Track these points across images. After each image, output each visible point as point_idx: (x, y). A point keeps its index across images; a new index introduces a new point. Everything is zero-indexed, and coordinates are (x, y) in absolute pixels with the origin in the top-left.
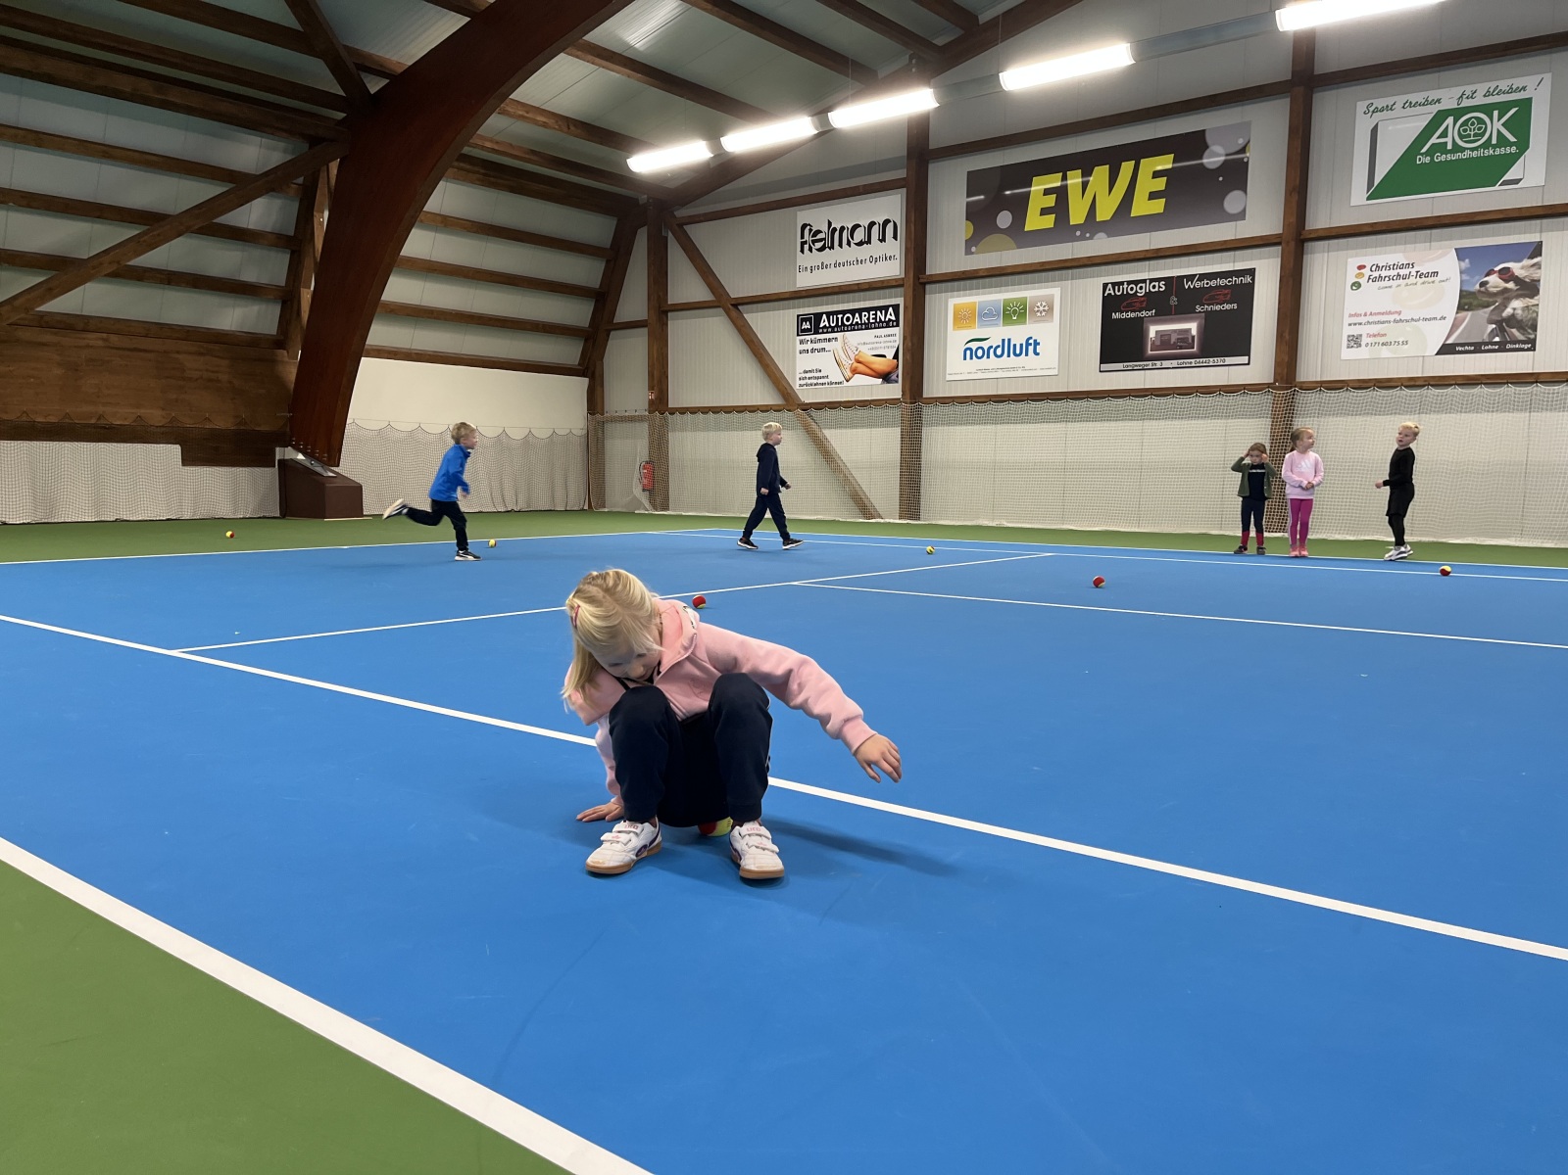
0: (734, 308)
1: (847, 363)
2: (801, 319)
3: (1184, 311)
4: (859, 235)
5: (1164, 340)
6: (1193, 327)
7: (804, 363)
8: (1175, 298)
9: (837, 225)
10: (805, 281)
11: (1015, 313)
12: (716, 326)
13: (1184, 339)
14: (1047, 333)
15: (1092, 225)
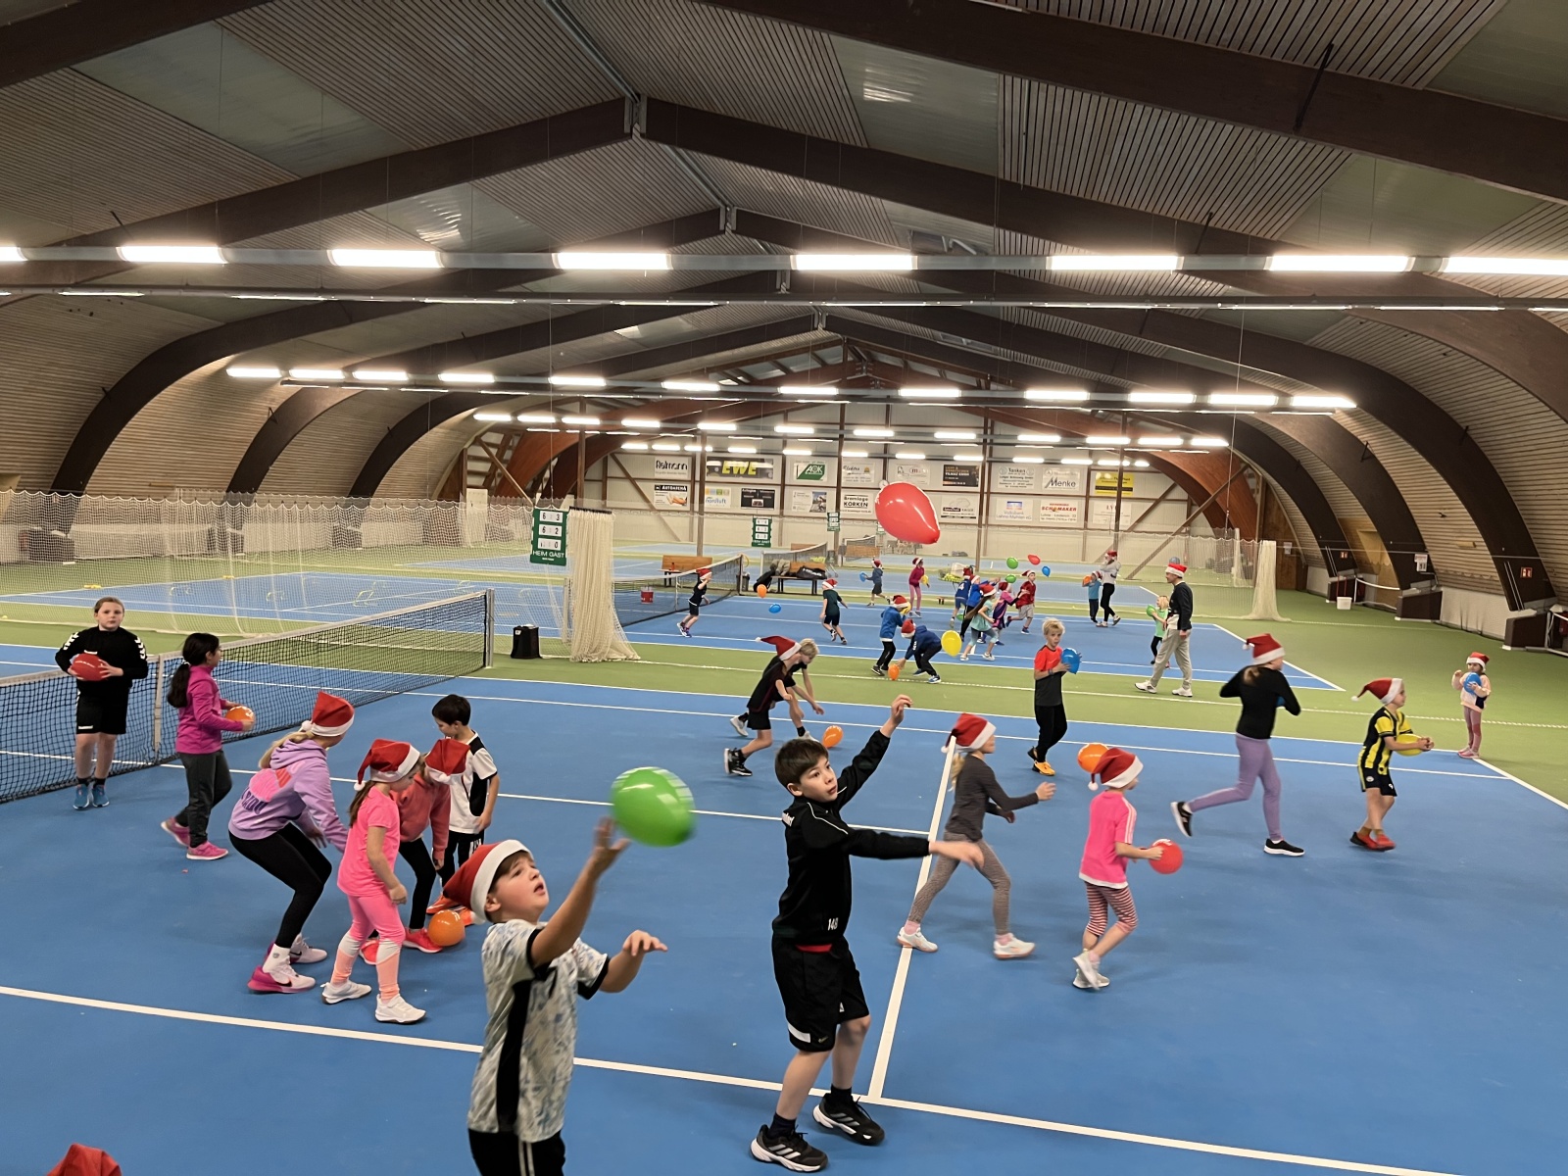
0: (633, 481)
1: (671, 500)
2: (656, 486)
3: (760, 498)
4: (675, 466)
5: (756, 503)
6: (762, 501)
7: (656, 498)
8: (758, 494)
9: (668, 462)
10: (657, 476)
11: (719, 492)
12: (627, 484)
13: (760, 503)
14: (728, 498)
15: (739, 474)
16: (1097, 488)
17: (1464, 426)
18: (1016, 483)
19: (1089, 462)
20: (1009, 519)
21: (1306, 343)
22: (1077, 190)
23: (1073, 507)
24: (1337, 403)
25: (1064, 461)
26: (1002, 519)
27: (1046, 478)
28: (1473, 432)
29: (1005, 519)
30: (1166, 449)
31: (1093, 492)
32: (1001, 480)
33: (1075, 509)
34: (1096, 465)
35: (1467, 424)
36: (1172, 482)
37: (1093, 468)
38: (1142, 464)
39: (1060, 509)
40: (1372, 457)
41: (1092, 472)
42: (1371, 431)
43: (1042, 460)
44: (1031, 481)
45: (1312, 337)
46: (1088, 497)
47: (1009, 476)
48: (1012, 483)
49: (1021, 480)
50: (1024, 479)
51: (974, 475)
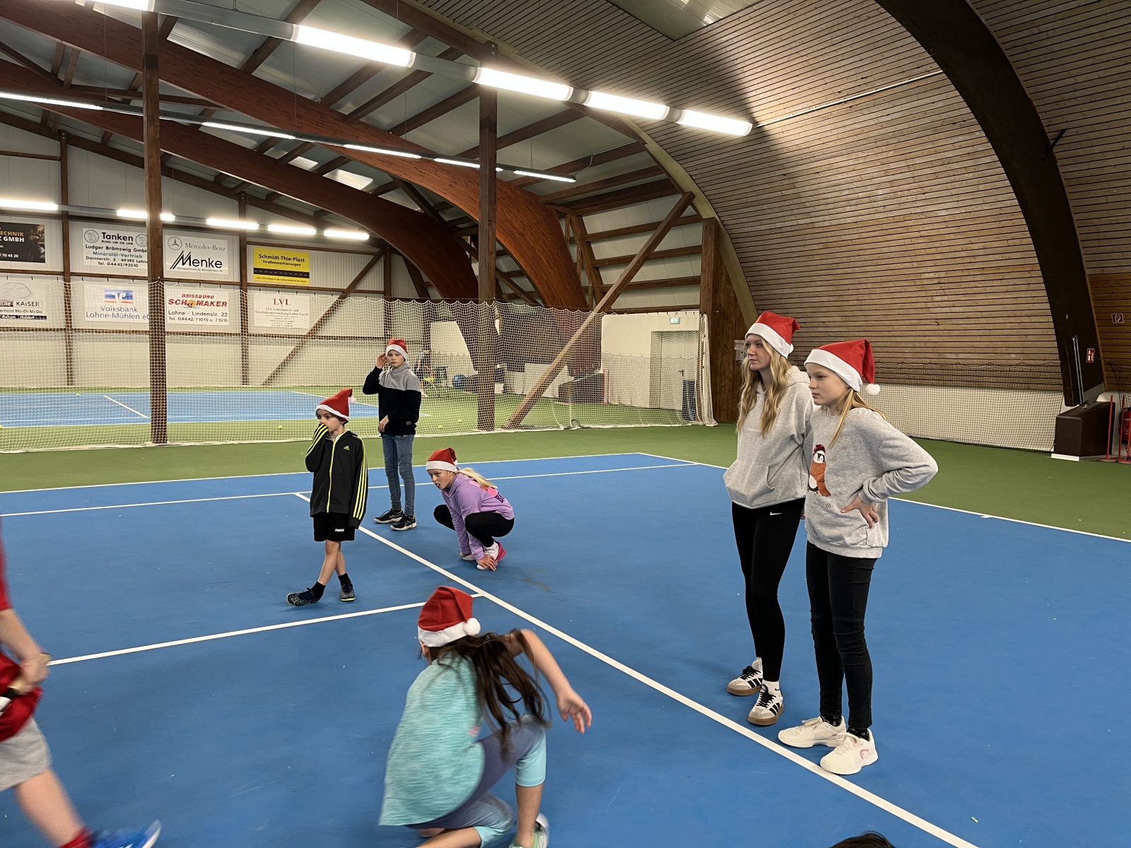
16: (257, 271)
18: (118, 259)
20: (111, 320)
23: (222, 300)
26: (97, 319)
29: (103, 319)
31: (252, 278)
32: (90, 252)
33: (224, 304)
34: (261, 233)
37: (251, 237)
39: (199, 303)
41: (250, 245)
46: (243, 285)
47: (105, 245)
48: (113, 257)
49: (126, 253)
50: (132, 252)
51: (35, 241)
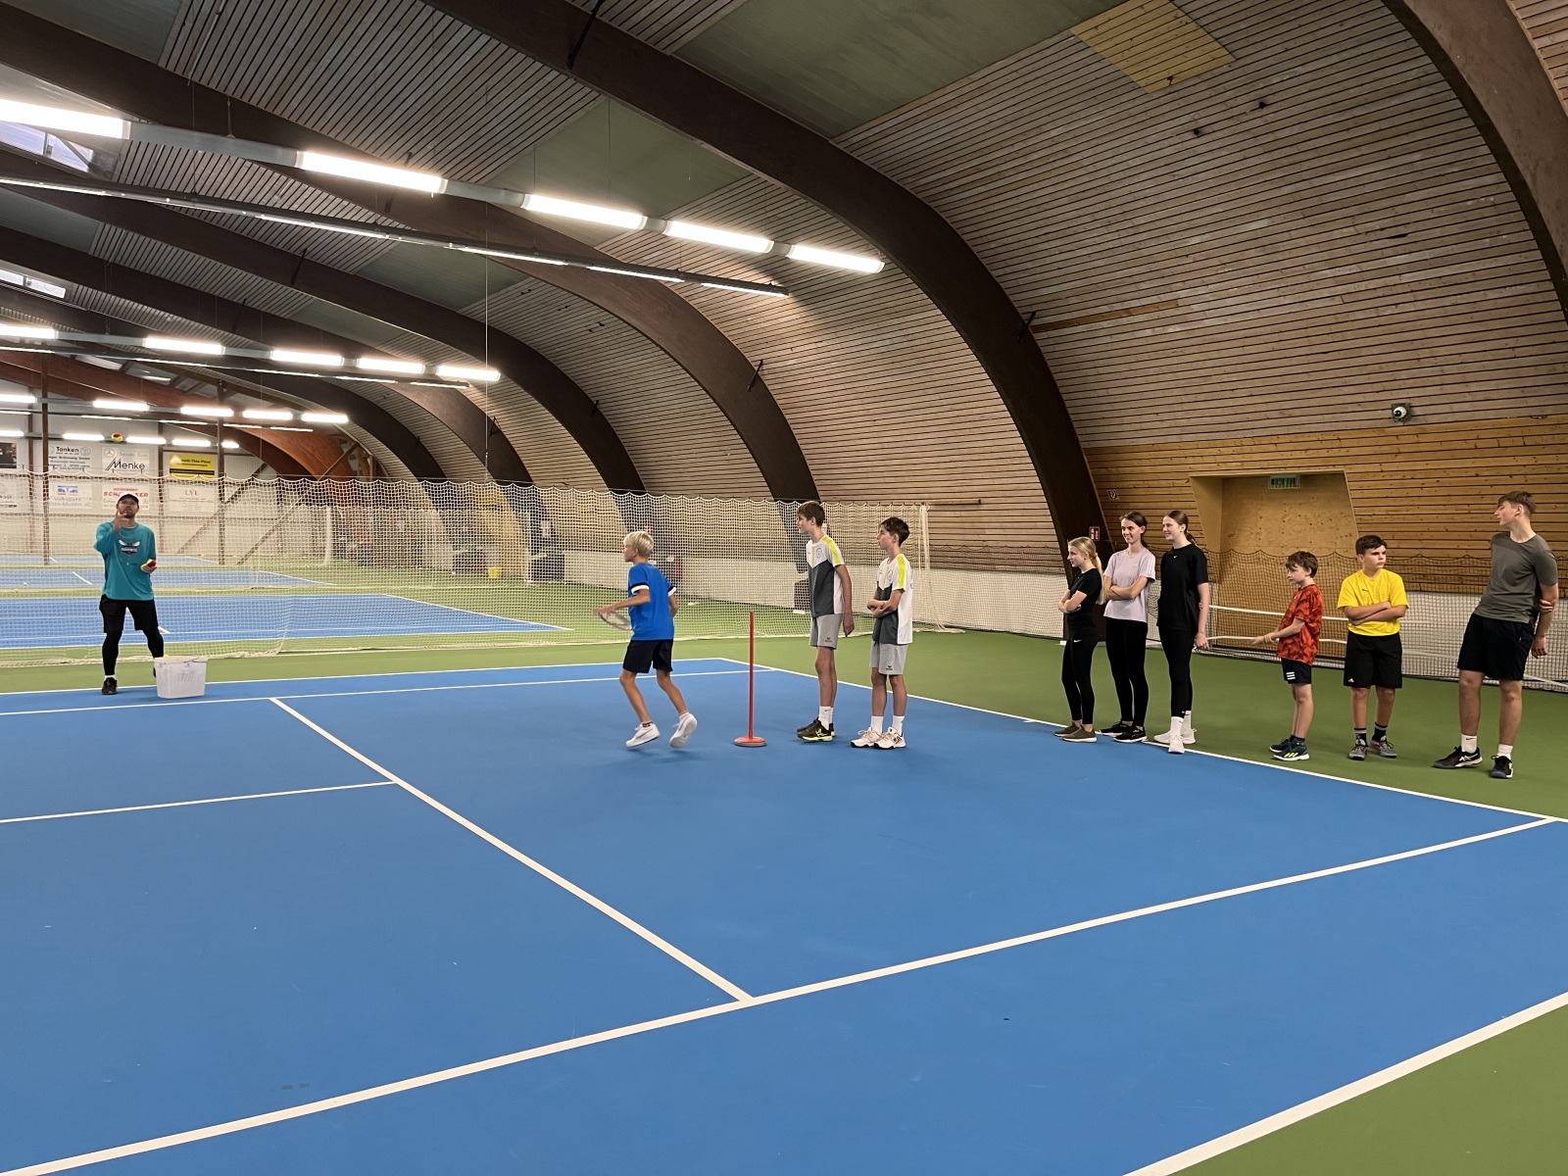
16: (172, 471)
17: (594, 400)
18: (68, 465)
19: (161, 441)
20: (62, 507)
21: (459, 312)
22: (258, 99)
23: (144, 492)
24: (475, 375)
25: (130, 439)
27: (106, 461)
28: (602, 406)
29: (57, 506)
30: (266, 425)
31: (168, 476)
33: (146, 495)
34: (170, 445)
35: (597, 398)
36: (261, 462)
37: (165, 448)
38: (230, 445)
40: (499, 431)
41: (165, 453)
42: (503, 406)
43: (101, 438)
44: (87, 463)
45: (467, 306)
46: (161, 482)
47: (58, 455)
48: (63, 464)
49: (73, 460)
50: (78, 460)
51: (10, 454)
